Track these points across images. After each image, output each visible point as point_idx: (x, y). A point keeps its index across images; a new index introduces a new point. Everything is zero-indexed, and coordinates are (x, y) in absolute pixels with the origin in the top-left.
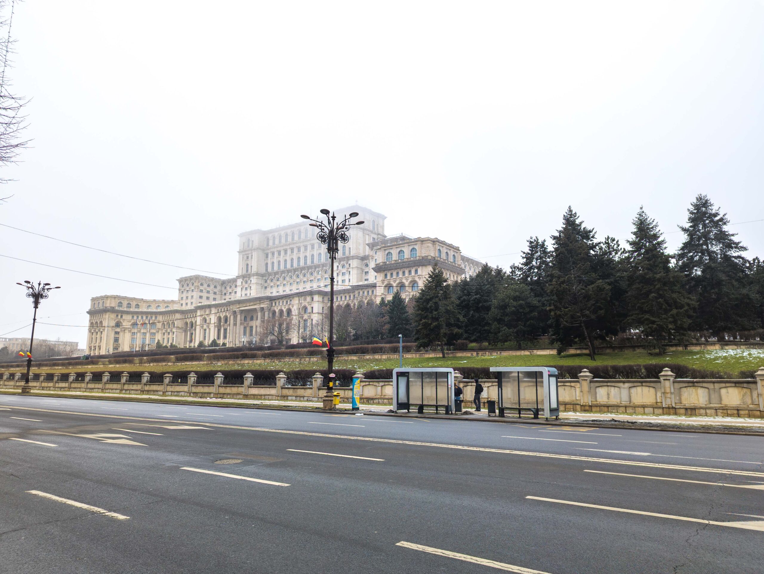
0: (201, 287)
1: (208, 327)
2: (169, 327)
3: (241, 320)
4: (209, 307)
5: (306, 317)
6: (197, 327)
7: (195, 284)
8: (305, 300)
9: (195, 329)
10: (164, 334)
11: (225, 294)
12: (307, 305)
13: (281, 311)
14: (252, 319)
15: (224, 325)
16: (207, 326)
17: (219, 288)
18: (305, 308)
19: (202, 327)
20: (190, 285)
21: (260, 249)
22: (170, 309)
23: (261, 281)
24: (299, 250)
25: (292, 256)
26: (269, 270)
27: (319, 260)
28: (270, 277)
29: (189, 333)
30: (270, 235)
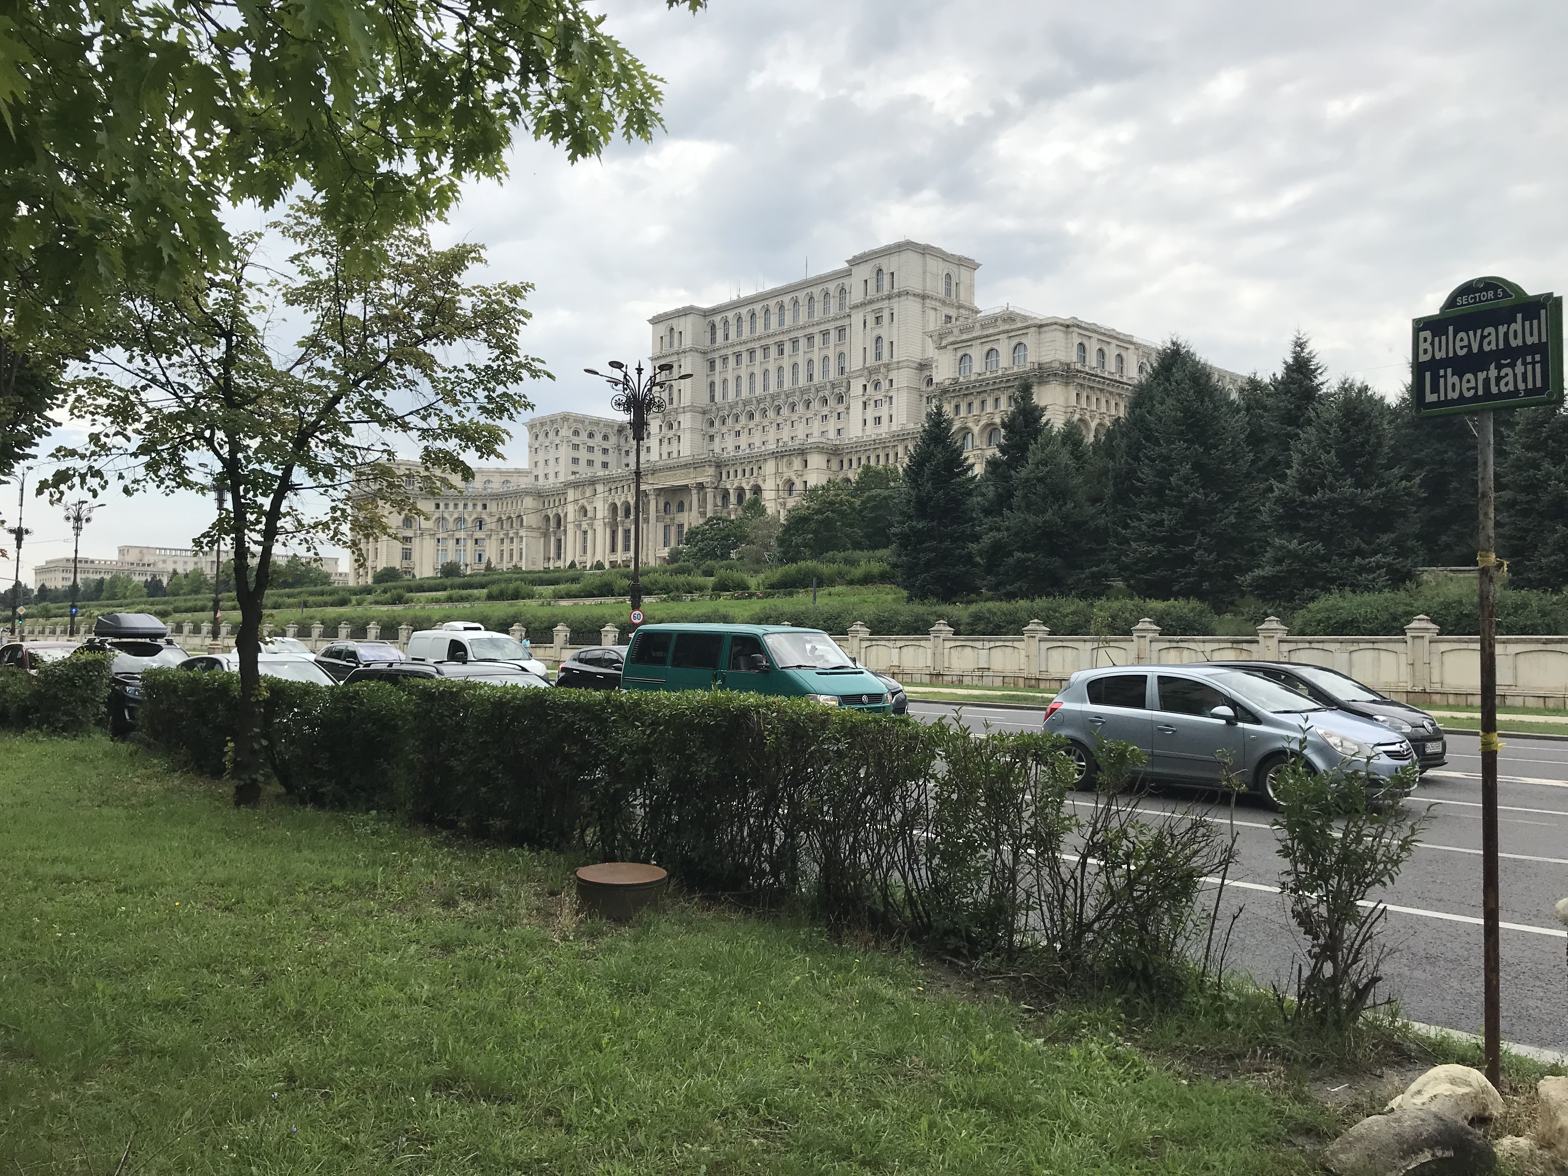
0: (576, 438)
1: (591, 525)
2: (512, 527)
4: (593, 482)
5: (791, 503)
6: (568, 526)
7: (563, 432)
8: (790, 464)
9: (565, 531)
10: (502, 540)
12: (794, 478)
13: (741, 491)
14: (681, 508)
15: (623, 522)
16: (588, 524)
17: (613, 440)
18: (791, 484)
19: (579, 526)
20: (552, 435)
21: (697, 350)
22: (512, 487)
23: (700, 422)
24: (781, 352)
25: (765, 366)
26: (718, 398)
27: (825, 372)
28: (721, 414)
29: (552, 538)
30: (717, 319)
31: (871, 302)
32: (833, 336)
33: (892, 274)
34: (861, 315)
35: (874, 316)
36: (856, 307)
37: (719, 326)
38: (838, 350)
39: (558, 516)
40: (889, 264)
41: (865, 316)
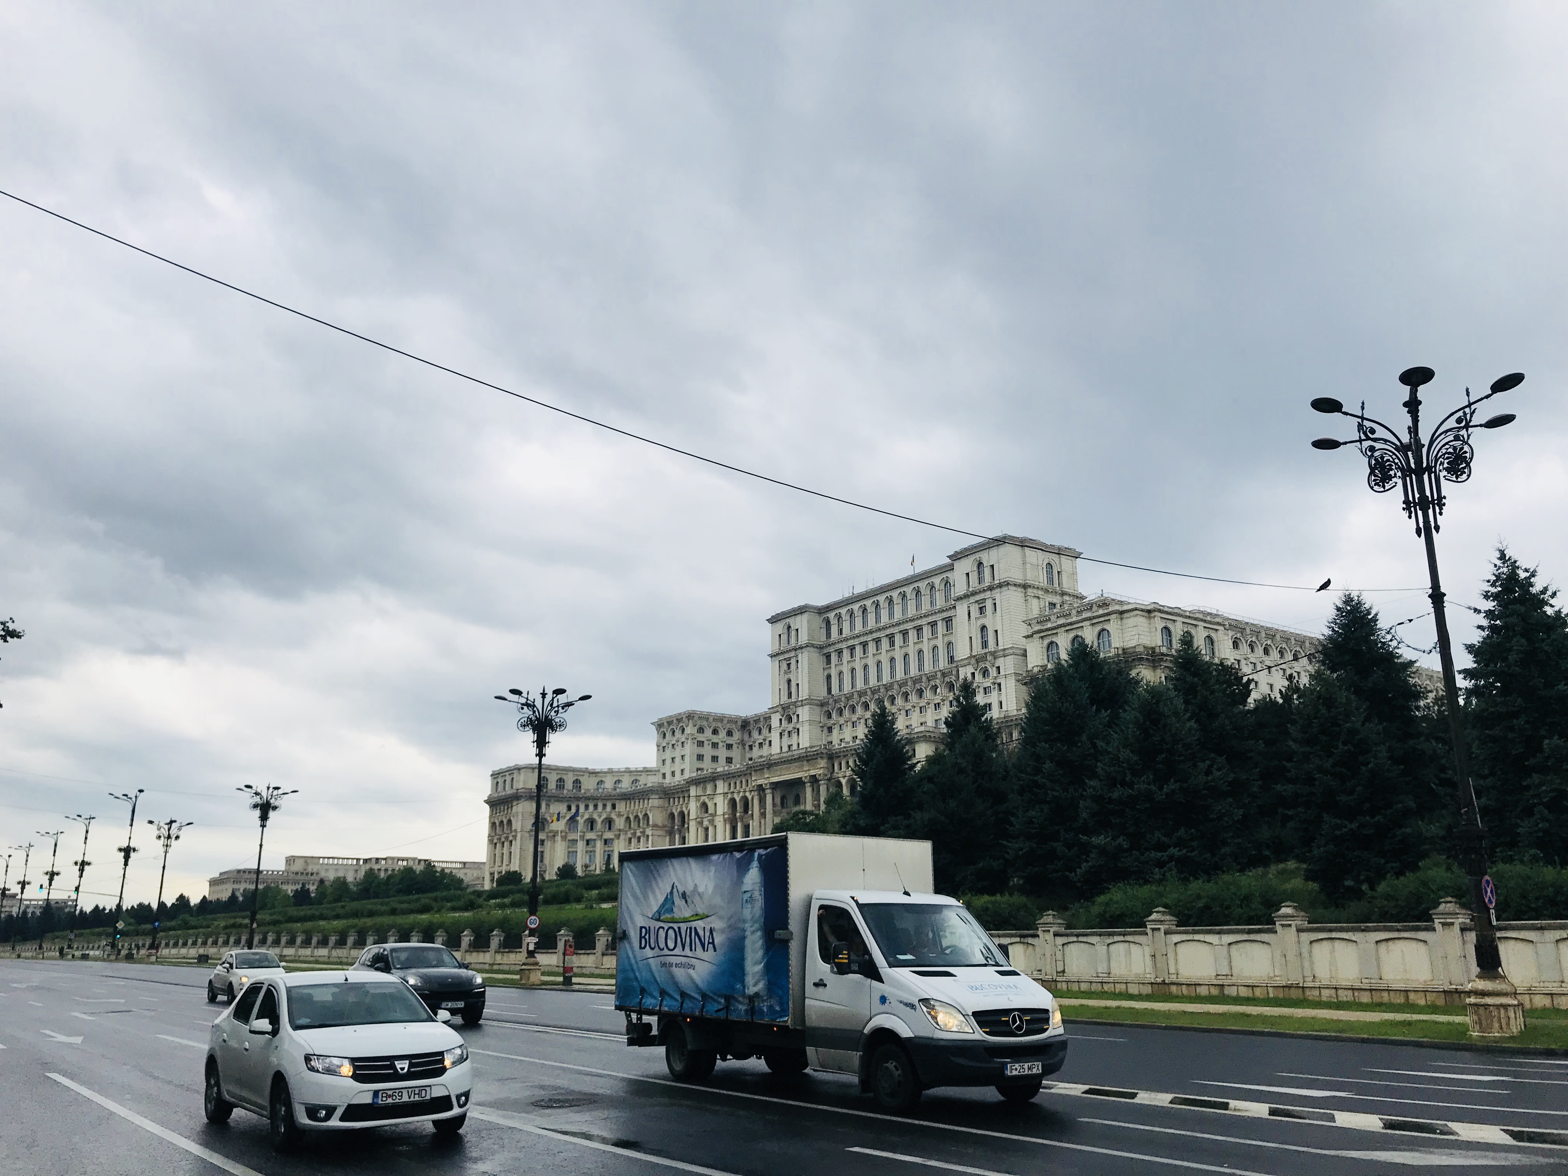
0: (701, 735)
1: (712, 822)
2: (639, 826)
3: (774, 805)
4: (713, 778)
6: (691, 824)
7: (688, 730)
9: (689, 827)
10: (630, 839)
11: (751, 747)
14: (796, 799)
15: (741, 818)
16: (709, 821)
17: (737, 735)
19: (701, 823)
20: (678, 733)
21: (813, 646)
22: (640, 786)
23: (818, 715)
24: (892, 644)
25: (878, 658)
26: (835, 690)
27: (935, 660)
28: (838, 706)
29: (677, 836)
30: (831, 615)
31: (974, 594)
32: (941, 627)
33: (992, 566)
34: (965, 606)
35: (977, 606)
36: (959, 599)
37: (834, 621)
38: (946, 639)
39: (682, 814)
40: (988, 557)
41: (969, 607)
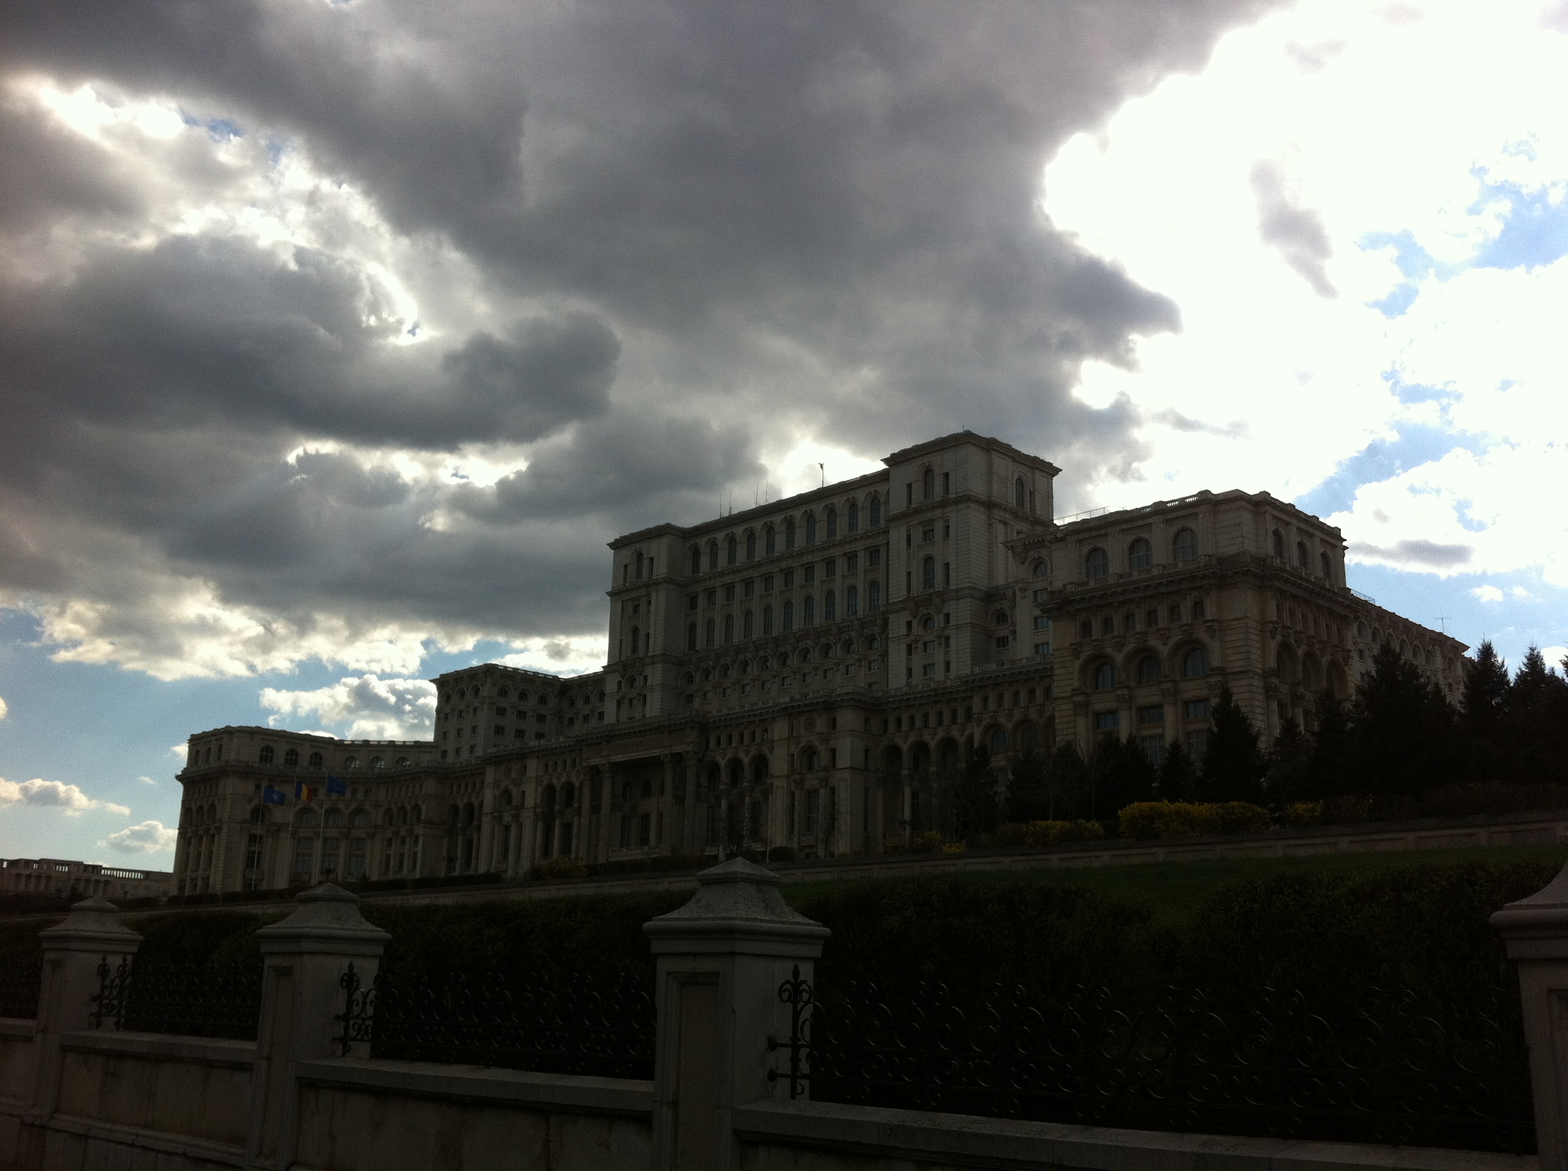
0: (502, 699)
1: (516, 817)
2: (404, 822)
3: (614, 796)
4: (522, 756)
5: (811, 781)
6: (484, 819)
7: (485, 691)
9: (479, 827)
10: (390, 841)
11: (571, 721)
12: (816, 743)
13: (736, 766)
14: (647, 791)
15: (562, 813)
16: (512, 816)
17: (553, 704)
18: (810, 753)
19: (500, 819)
20: (469, 694)
21: (672, 582)
22: (409, 767)
23: (674, 677)
24: (789, 582)
25: (766, 601)
26: (700, 644)
27: (851, 605)
28: (703, 665)
29: (460, 838)
30: (702, 542)
31: (918, 511)
32: (863, 560)
33: (947, 475)
34: (903, 530)
35: (921, 530)
36: (897, 518)
37: (705, 551)
38: (870, 576)
39: (470, 807)
40: (942, 463)
41: (908, 530)
